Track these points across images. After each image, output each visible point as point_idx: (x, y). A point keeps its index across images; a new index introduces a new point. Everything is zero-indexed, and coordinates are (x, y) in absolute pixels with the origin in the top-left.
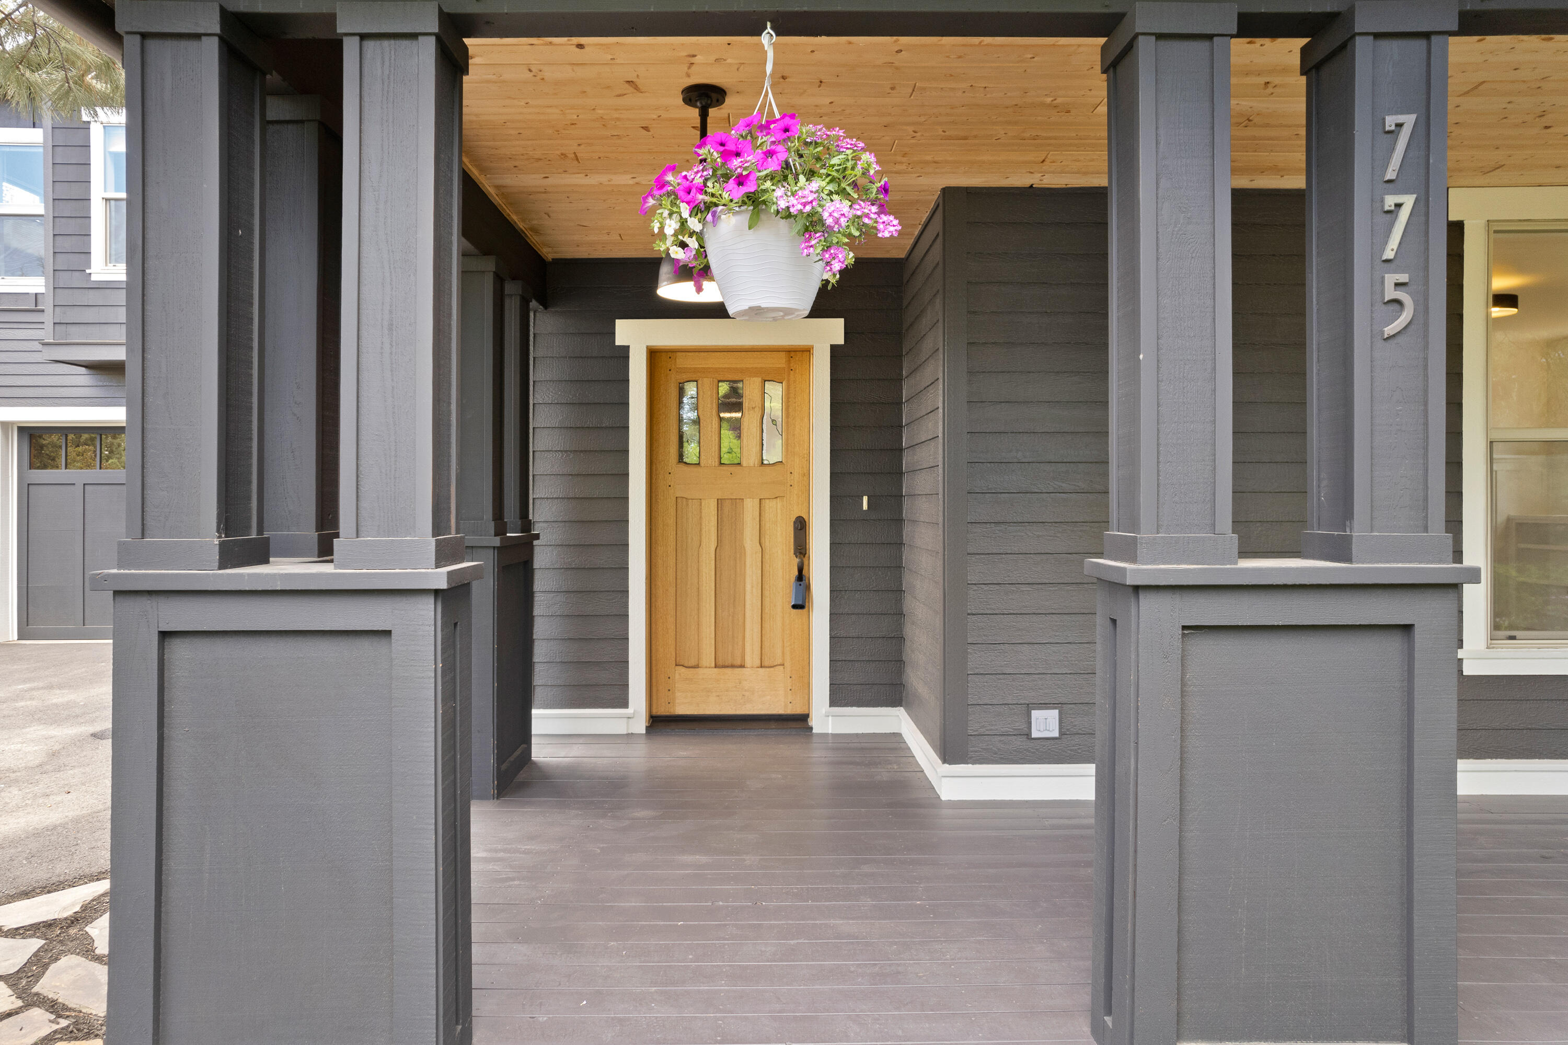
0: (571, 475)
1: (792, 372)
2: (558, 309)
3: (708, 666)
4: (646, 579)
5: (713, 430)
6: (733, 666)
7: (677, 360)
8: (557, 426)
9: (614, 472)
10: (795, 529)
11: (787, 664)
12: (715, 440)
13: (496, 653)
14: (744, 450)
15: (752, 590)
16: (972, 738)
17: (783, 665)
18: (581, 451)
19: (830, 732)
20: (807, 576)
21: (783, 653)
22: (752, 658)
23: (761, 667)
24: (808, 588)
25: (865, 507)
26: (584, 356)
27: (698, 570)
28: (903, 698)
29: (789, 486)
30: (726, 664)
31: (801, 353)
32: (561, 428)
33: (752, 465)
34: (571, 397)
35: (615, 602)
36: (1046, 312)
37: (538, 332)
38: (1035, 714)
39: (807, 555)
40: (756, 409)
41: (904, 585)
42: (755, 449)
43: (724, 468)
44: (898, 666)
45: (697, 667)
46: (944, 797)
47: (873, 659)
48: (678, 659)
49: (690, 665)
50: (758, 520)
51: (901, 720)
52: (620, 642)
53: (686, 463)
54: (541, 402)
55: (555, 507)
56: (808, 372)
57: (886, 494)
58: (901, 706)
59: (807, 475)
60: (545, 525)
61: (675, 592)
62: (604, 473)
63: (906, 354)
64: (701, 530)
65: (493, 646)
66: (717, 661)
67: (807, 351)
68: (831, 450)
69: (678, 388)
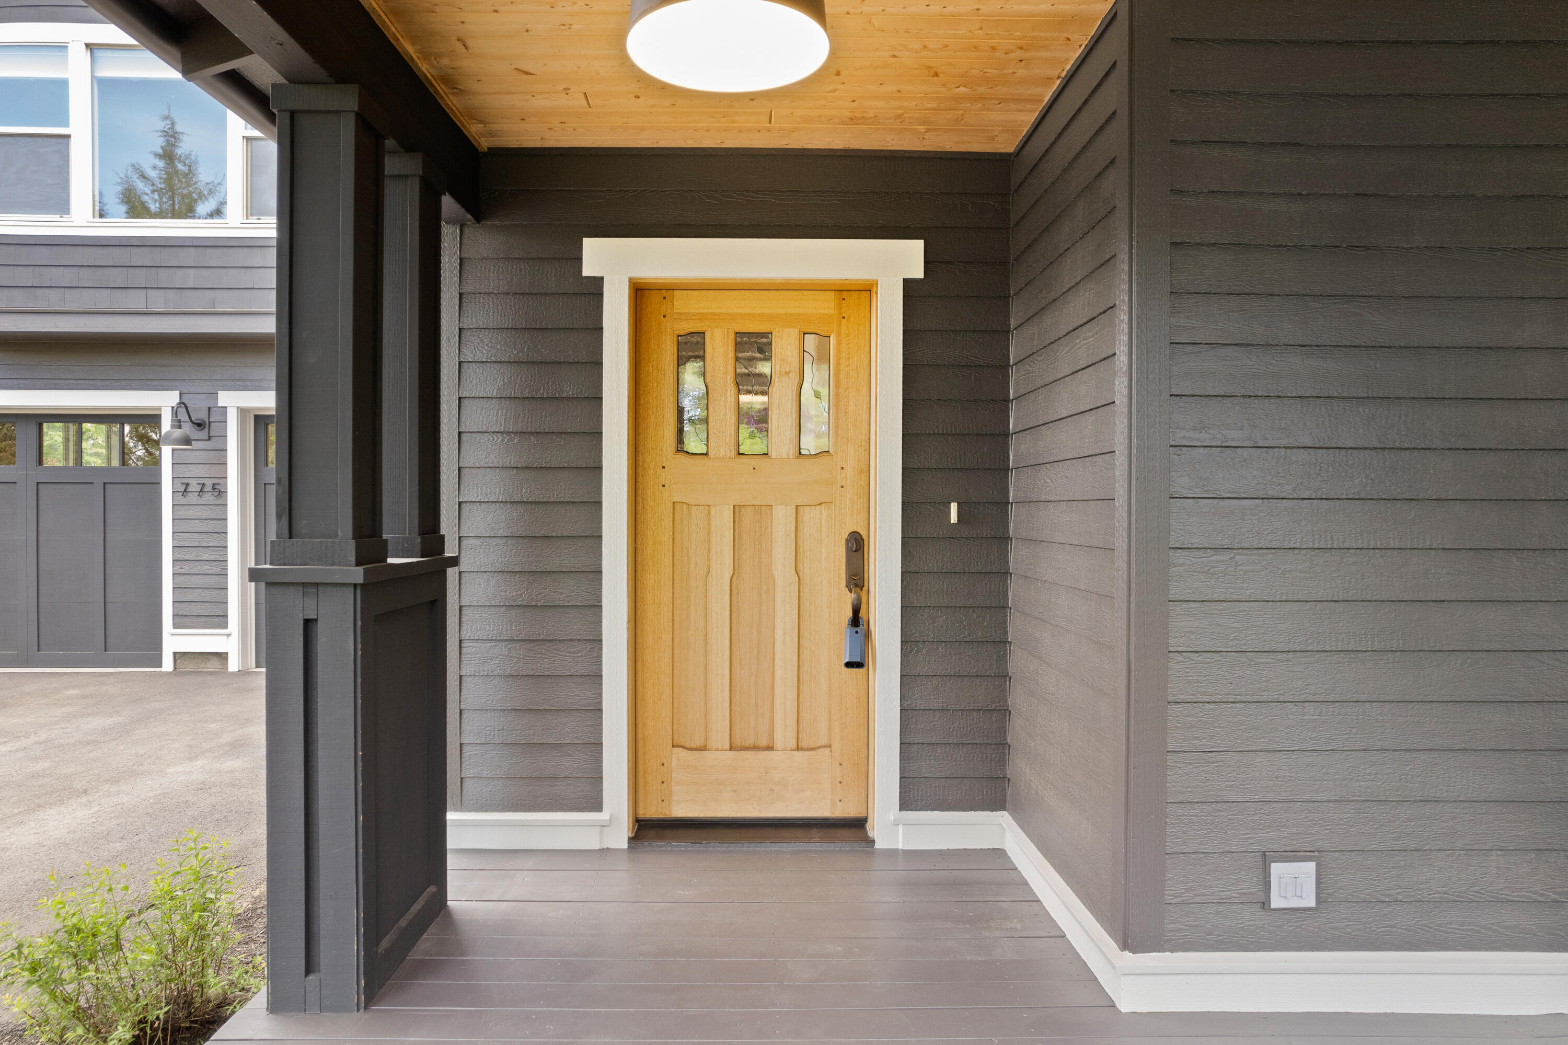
0: (516, 468)
1: (844, 321)
2: (497, 222)
3: (720, 747)
4: (628, 622)
5: (728, 404)
6: (756, 748)
7: (676, 303)
8: (494, 395)
9: (580, 464)
10: (849, 550)
11: (836, 745)
12: (731, 418)
13: (360, 764)
14: (774, 434)
15: (785, 638)
16: (1170, 907)
17: (830, 746)
18: (531, 433)
19: (900, 847)
20: (865, 618)
21: (830, 729)
22: (784, 736)
23: (798, 749)
24: (868, 635)
25: (954, 518)
26: (536, 291)
27: (706, 609)
28: (1008, 799)
29: (839, 487)
30: (747, 745)
31: (858, 292)
32: (501, 398)
33: (784, 456)
34: (516, 352)
35: (582, 656)
36: (1301, 195)
37: (467, 256)
38: (1276, 869)
39: (865, 588)
40: (791, 375)
41: (1010, 633)
42: (791, 433)
43: (744, 460)
44: (1000, 751)
45: (703, 748)
46: (1125, 1006)
47: (965, 742)
48: (676, 737)
49: (693, 745)
50: (793, 536)
51: (1004, 829)
52: (590, 715)
53: (687, 452)
54: (470, 360)
55: (492, 515)
56: (868, 321)
57: (985, 500)
58: (1005, 809)
59: (866, 471)
60: (477, 542)
61: (671, 640)
62: (566, 465)
63: (1016, 294)
64: (709, 551)
65: (356, 753)
66: (733, 740)
67: (867, 290)
68: (903, 435)
69: (676, 343)
